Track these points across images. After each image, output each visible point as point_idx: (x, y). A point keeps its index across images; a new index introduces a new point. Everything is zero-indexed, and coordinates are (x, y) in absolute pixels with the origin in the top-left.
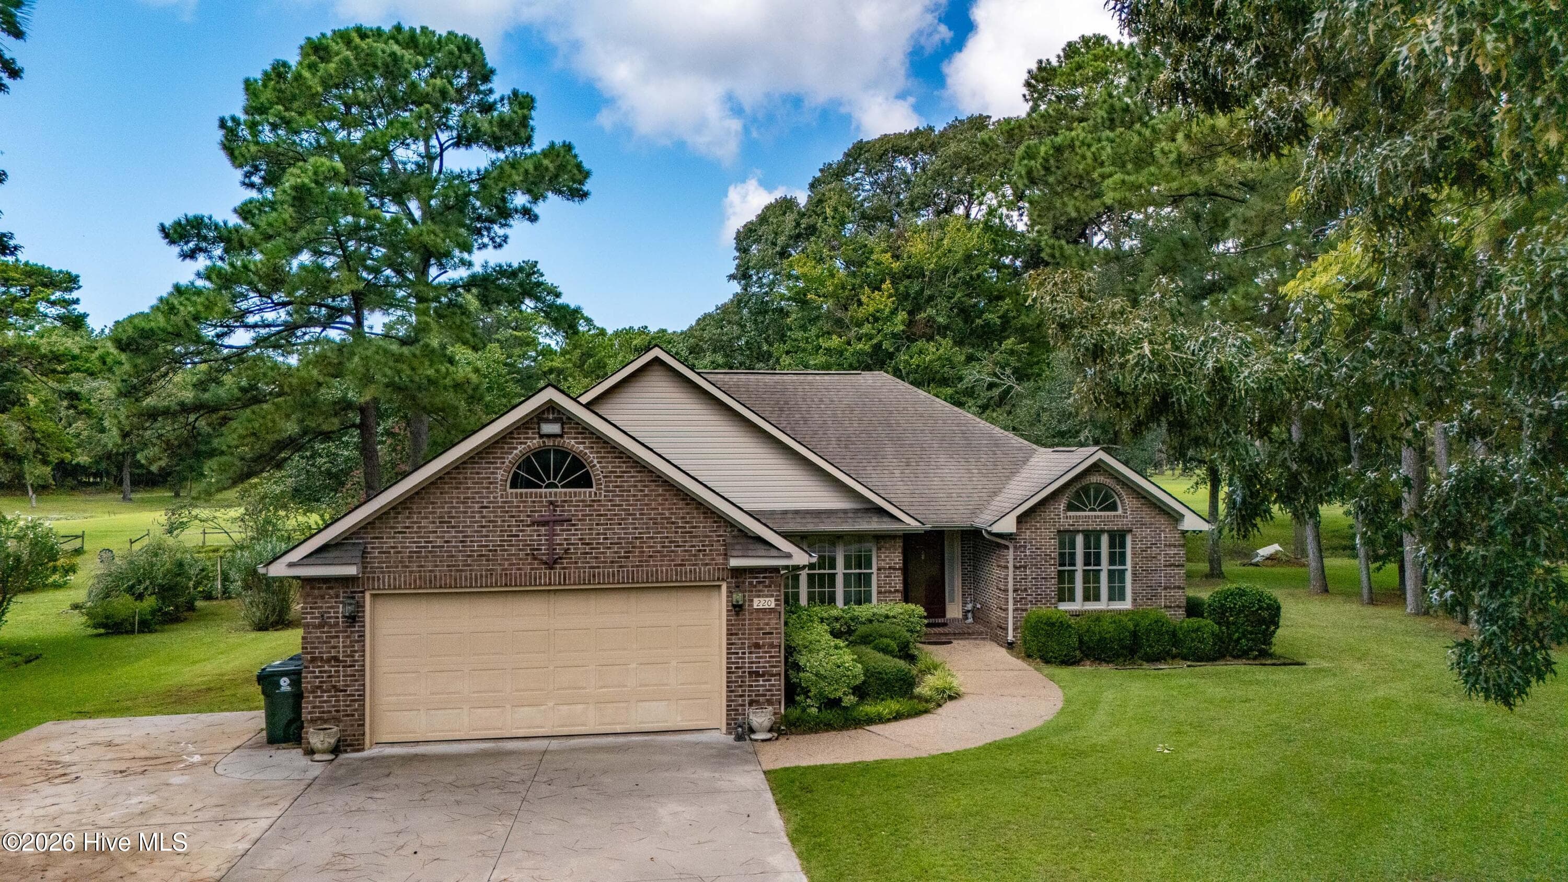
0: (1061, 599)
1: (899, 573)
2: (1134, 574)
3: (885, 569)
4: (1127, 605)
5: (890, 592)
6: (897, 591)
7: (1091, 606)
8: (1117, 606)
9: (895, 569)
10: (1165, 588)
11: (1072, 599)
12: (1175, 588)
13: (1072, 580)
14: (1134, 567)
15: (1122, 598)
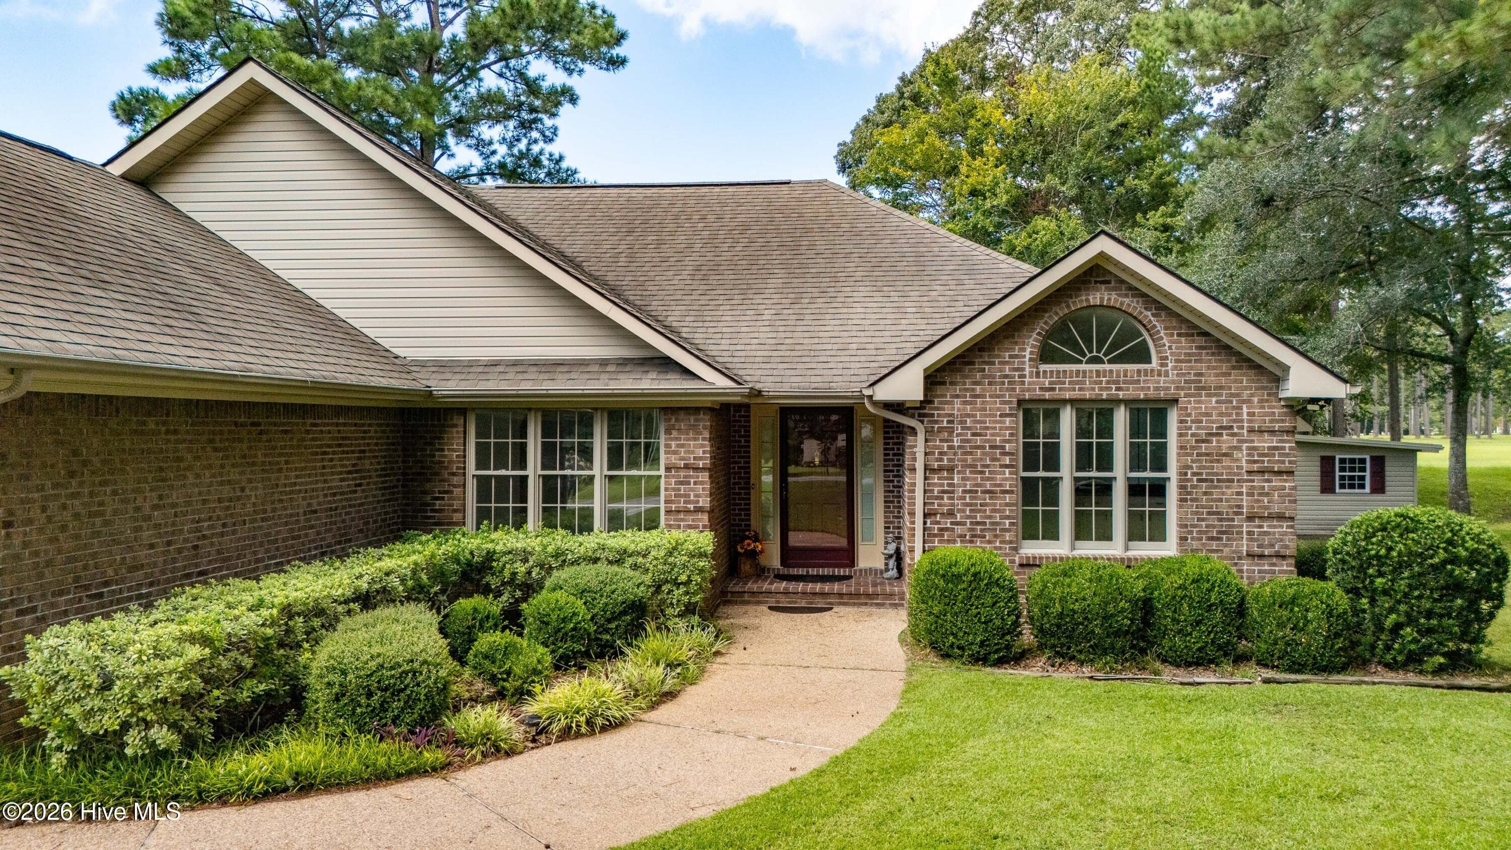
0: (1030, 534)
1: (705, 477)
2: (1182, 487)
3: (678, 468)
4: (1168, 549)
5: (688, 511)
6: (699, 510)
7: (1091, 549)
8: (1146, 550)
9: (696, 469)
10: (1250, 518)
11: (1052, 534)
12: (1270, 517)
13: (1052, 498)
14: (1182, 474)
15: (1159, 535)
